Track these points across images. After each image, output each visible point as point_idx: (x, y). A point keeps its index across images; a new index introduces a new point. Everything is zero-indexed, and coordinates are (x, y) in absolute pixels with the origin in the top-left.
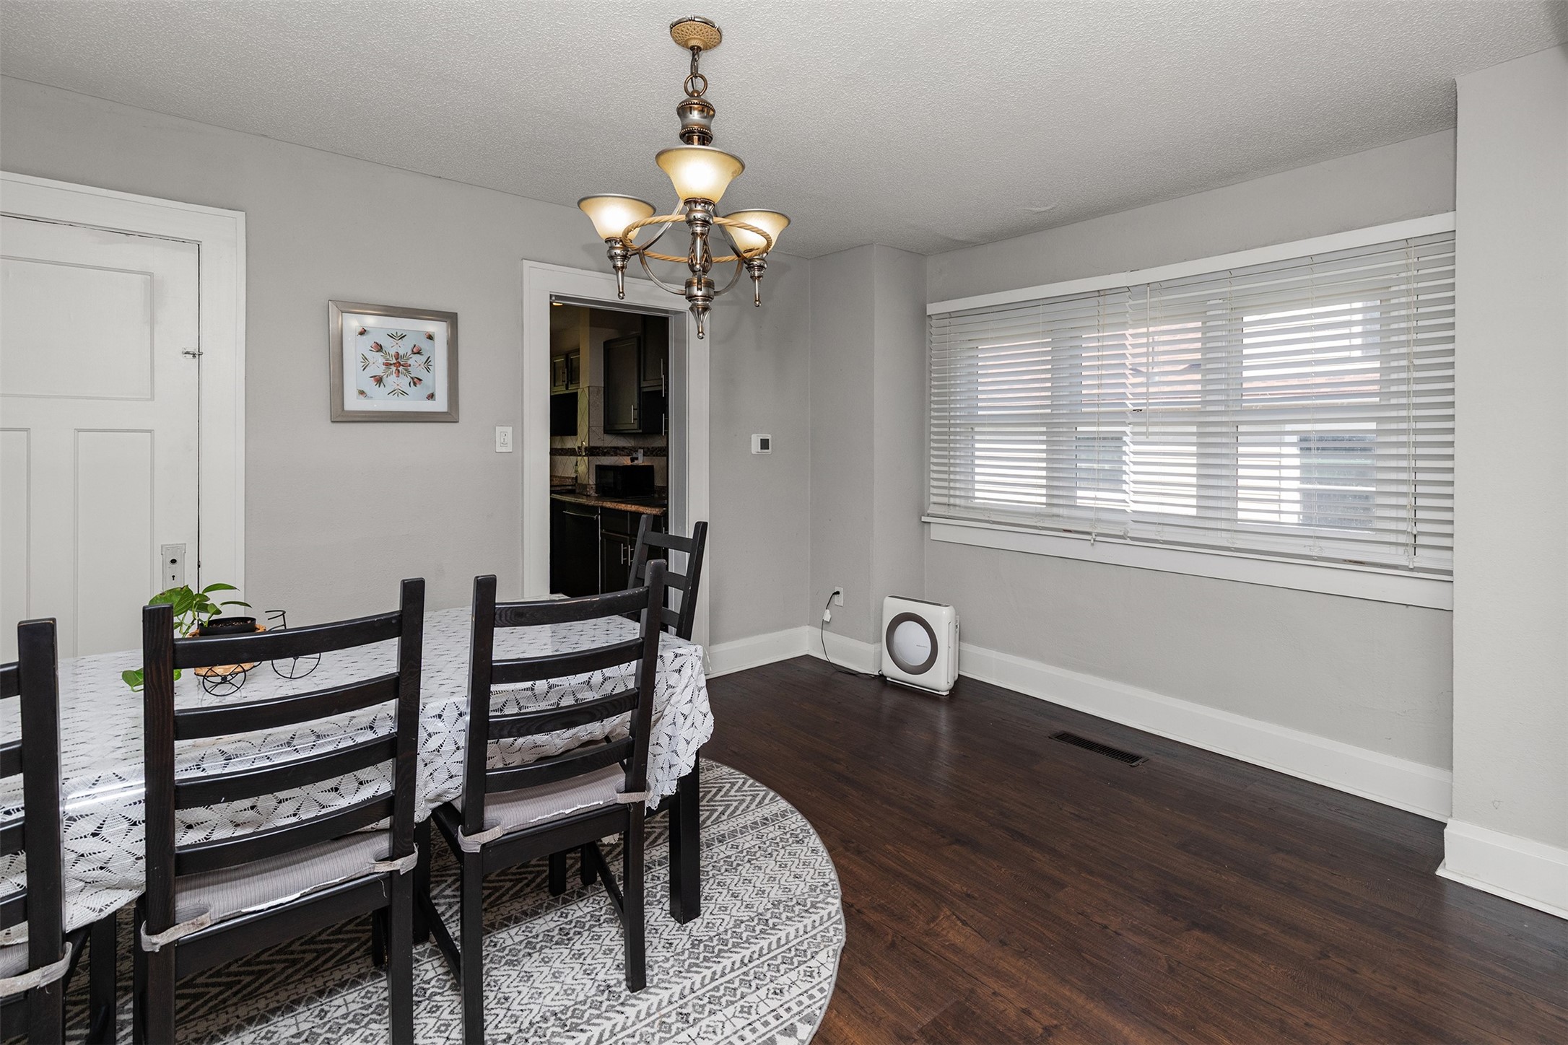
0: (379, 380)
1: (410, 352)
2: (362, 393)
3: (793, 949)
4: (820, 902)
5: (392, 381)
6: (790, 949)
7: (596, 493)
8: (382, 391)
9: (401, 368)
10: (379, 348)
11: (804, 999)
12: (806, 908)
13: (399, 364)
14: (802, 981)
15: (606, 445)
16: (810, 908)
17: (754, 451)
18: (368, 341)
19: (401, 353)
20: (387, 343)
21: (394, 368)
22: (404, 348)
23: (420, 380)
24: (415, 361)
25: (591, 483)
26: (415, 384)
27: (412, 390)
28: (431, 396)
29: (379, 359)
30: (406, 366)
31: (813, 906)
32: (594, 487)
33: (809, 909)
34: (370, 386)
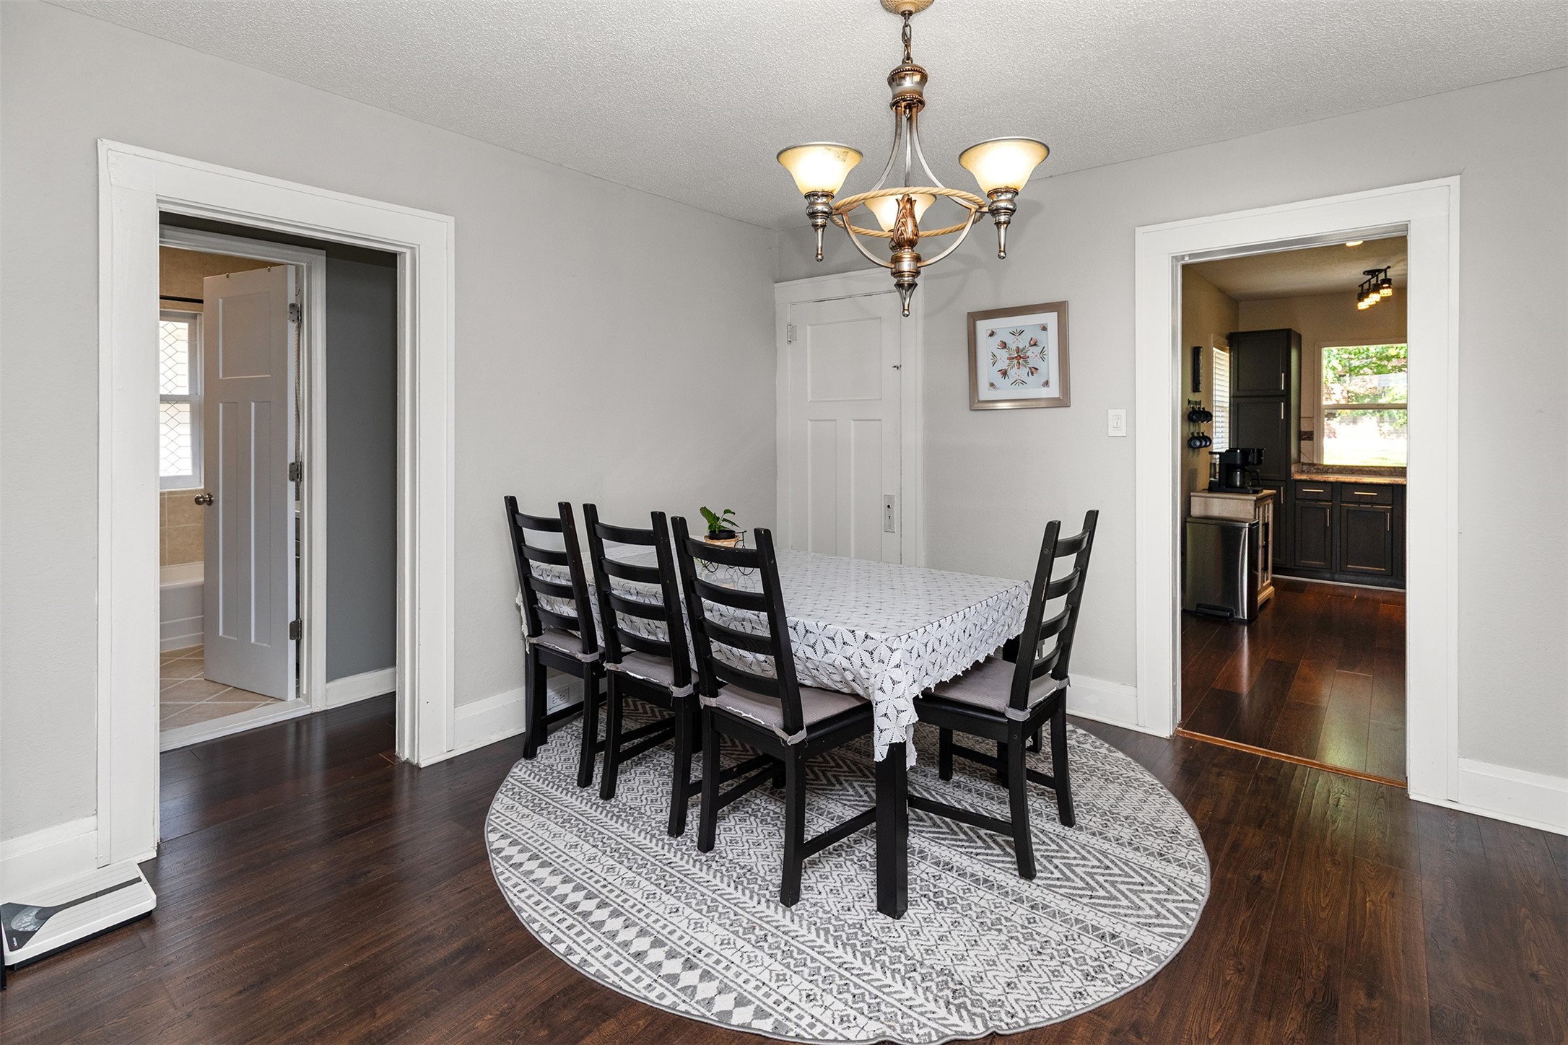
0: (1004, 373)
1: (1028, 346)
2: (992, 385)
3: (878, 1000)
4: (968, 1011)
5: (1014, 373)
6: (876, 997)
8: (1008, 381)
9: (1021, 361)
10: (1004, 345)
11: (808, 1020)
12: (951, 1000)
13: (1019, 357)
14: (833, 1015)
16: (955, 1005)
18: (995, 341)
19: (1021, 347)
20: (1010, 340)
21: (1016, 361)
22: (1023, 342)
23: (1037, 369)
24: (1032, 353)
26: (1032, 373)
27: (1030, 379)
28: (1047, 383)
29: (1003, 354)
30: (1025, 358)
31: (958, 1007)
33: (952, 1004)
34: (998, 378)
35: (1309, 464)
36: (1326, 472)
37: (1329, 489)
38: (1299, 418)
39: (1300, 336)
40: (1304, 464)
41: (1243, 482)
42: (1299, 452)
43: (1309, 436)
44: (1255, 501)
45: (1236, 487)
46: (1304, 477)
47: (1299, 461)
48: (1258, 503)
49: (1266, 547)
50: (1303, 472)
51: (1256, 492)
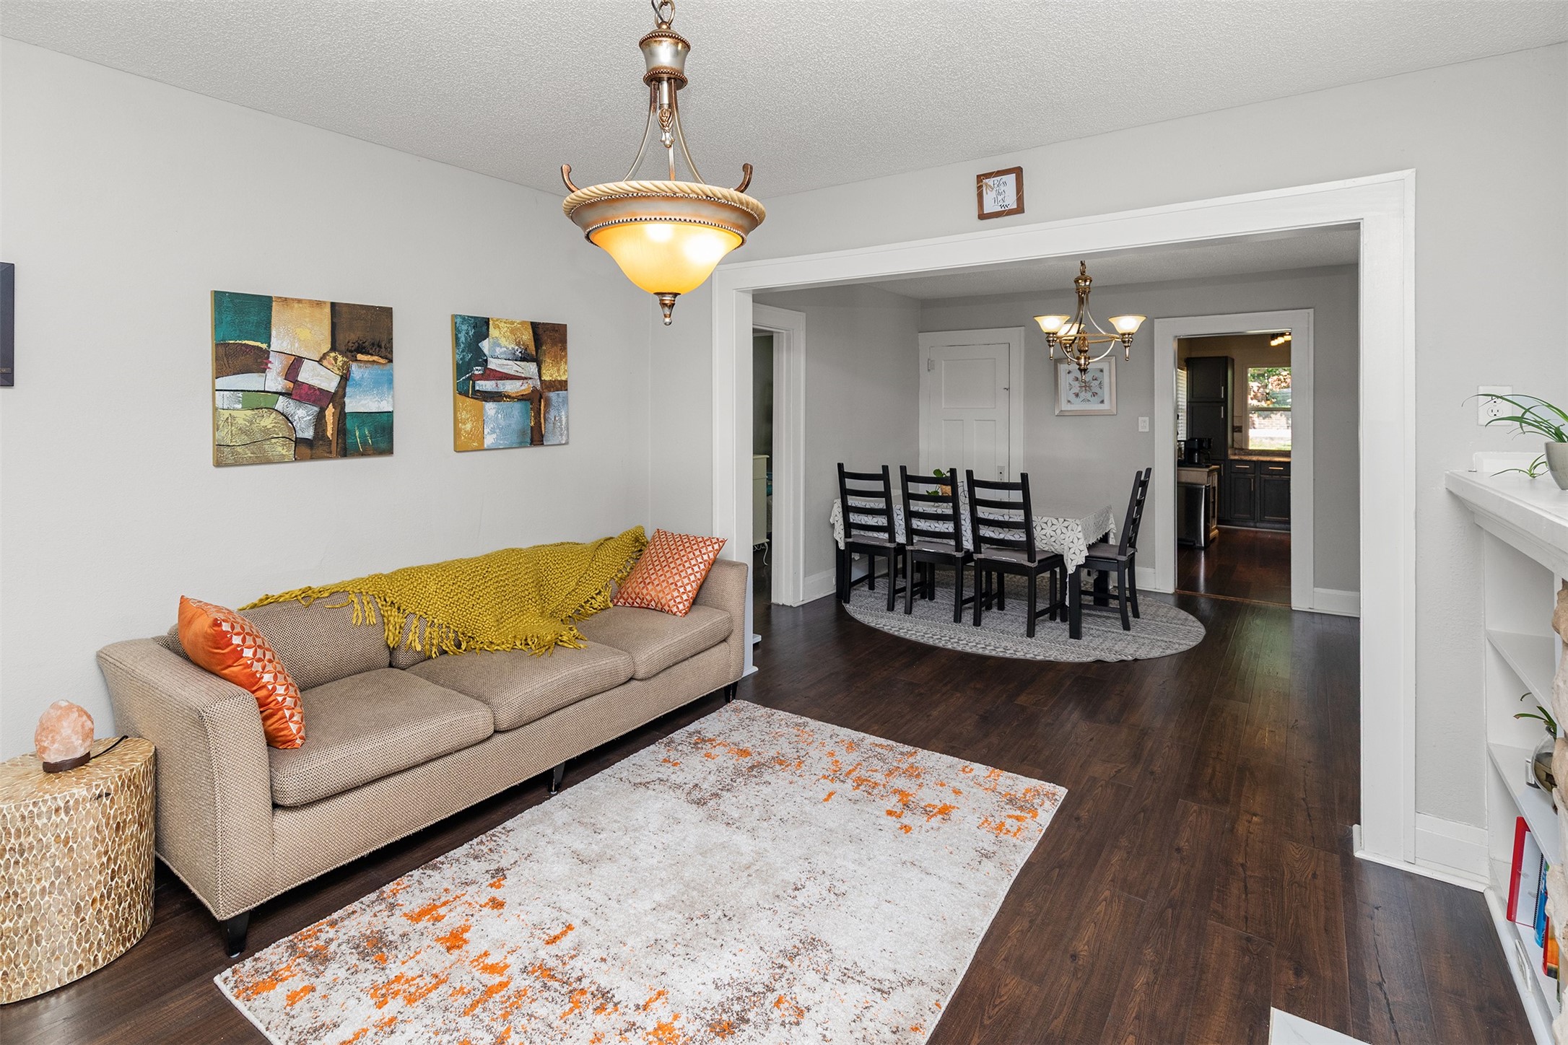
0: (1077, 395)
1: (1091, 380)
2: (1069, 401)
4: (1123, 655)
5: (1083, 395)
8: (1079, 400)
9: (1087, 388)
10: (1078, 379)
13: (1086, 386)
18: (1073, 376)
19: (1087, 381)
21: (1084, 389)
22: (1089, 378)
23: (1096, 394)
24: (1094, 384)
26: (1094, 396)
27: (1092, 399)
28: (1102, 402)
29: (1077, 384)
30: (1090, 387)
34: (1072, 398)
35: (1239, 449)
36: (1251, 455)
37: (1253, 465)
38: (1233, 417)
39: (1233, 360)
40: (1236, 449)
41: (1199, 460)
42: (1233, 440)
43: (1238, 429)
44: (1208, 472)
45: (1195, 463)
46: (1236, 457)
47: (1233, 447)
48: (1210, 473)
49: (1214, 503)
50: (1235, 454)
51: (1208, 467)
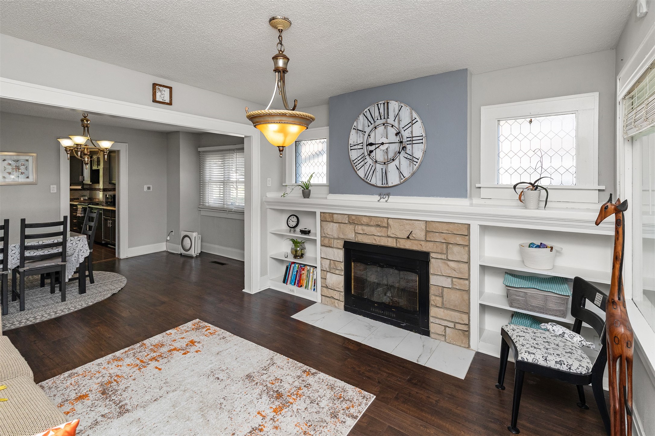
0: (10, 173)
1: (20, 165)
2: (4, 177)
5: (14, 173)
7: (106, 204)
10: (10, 164)
15: (110, 188)
17: (145, 190)
18: (6, 163)
19: (17, 165)
21: (15, 170)
23: (24, 173)
24: (22, 168)
25: (104, 201)
27: (21, 176)
28: (28, 177)
29: (10, 167)
30: (19, 169)
32: (105, 202)
34: (6, 175)
